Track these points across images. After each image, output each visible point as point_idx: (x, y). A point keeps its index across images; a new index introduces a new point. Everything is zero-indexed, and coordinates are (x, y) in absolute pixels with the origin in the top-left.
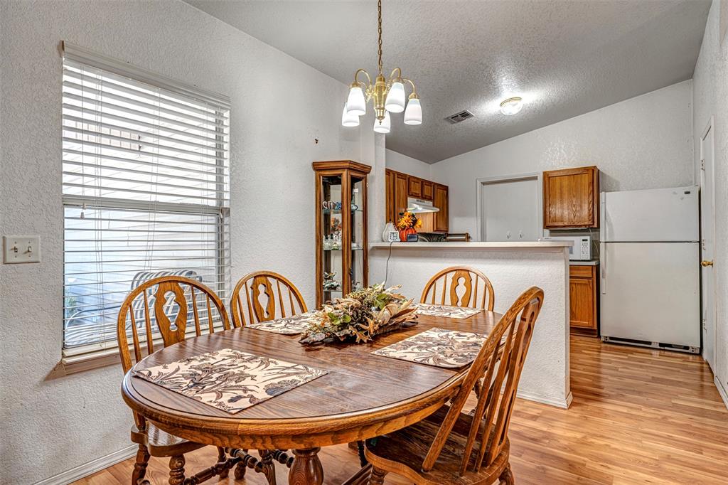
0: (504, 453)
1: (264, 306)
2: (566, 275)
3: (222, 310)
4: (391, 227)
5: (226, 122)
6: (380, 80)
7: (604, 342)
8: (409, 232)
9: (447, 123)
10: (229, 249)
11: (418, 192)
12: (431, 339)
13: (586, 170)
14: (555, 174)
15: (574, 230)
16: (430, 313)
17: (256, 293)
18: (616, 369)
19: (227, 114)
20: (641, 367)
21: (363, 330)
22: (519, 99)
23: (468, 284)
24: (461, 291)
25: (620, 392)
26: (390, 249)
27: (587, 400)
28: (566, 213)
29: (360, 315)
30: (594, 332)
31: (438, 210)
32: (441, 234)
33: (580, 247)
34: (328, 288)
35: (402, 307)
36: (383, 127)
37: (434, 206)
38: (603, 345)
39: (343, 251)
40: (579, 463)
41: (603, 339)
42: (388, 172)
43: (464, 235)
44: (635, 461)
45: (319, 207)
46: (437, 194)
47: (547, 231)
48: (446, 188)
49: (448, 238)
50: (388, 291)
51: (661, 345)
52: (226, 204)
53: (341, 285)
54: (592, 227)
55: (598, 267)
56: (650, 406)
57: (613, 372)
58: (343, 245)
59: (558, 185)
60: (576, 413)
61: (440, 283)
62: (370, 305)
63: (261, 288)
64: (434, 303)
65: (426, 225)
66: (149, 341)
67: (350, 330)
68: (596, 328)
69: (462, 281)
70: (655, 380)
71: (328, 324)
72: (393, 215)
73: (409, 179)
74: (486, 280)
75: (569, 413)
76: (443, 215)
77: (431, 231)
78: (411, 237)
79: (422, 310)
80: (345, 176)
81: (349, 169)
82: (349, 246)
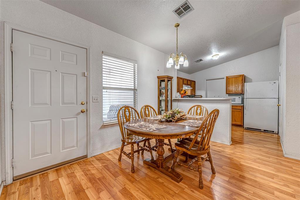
0: (209, 148)
1: (147, 113)
2: (230, 108)
3: (138, 114)
4: (178, 94)
5: (136, 67)
6: (177, 55)
7: (245, 129)
8: (184, 95)
9: (195, 63)
10: (137, 100)
11: (186, 83)
12: (191, 122)
13: (240, 76)
14: (230, 77)
15: (236, 94)
16: (190, 116)
17: (145, 110)
18: (248, 137)
19: (136, 65)
20: (256, 136)
21: (174, 119)
22: (218, 55)
23: (201, 109)
24: (199, 111)
25: (247, 142)
26: (178, 100)
27: (236, 144)
28: (233, 89)
29: (173, 115)
30: (241, 126)
31: (192, 88)
32: (193, 95)
33: (238, 100)
34: (161, 110)
35: (183, 114)
36: (178, 67)
37: (191, 87)
38: (245, 130)
39: (165, 100)
40: (232, 158)
41: (245, 128)
42: (177, 77)
43: (200, 96)
44: (248, 159)
45: (159, 88)
46: (192, 84)
47: (227, 95)
48: (195, 82)
49: (195, 97)
50: (180, 110)
51: (264, 130)
52: (136, 88)
53: (165, 109)
54: (242, 94)
55: (243, 106)
56: (256, 146)
57: (246, 137)
58: (165, 99)
59: (231, 81)
60: (233, 147)
61: (193, 109)
62: (175, 113)
63: (147, 109)
64: (191, 114)
65: (189, 93)
66: (123, 121)
67: (171, 119)
68: (243, 125)
69: (199, 109)
70: (260, 140)
71: (165, 118)
72: (179, 91)
73: (183, 79)
74: (206, 108)
75: (231, 146)
76: (194, 90)
77: (190, 95)
78: (184, 97)
79: (188, 116)
80: (166, 80)
81: (167, 78)
82: (167, 99)
